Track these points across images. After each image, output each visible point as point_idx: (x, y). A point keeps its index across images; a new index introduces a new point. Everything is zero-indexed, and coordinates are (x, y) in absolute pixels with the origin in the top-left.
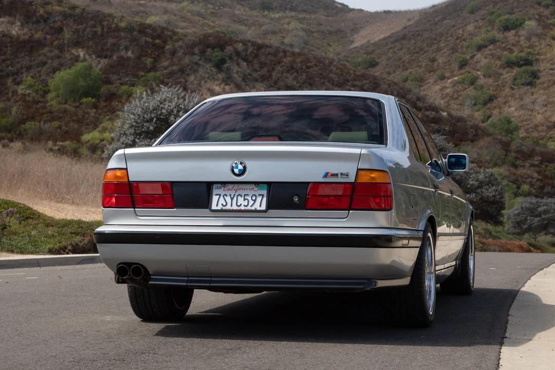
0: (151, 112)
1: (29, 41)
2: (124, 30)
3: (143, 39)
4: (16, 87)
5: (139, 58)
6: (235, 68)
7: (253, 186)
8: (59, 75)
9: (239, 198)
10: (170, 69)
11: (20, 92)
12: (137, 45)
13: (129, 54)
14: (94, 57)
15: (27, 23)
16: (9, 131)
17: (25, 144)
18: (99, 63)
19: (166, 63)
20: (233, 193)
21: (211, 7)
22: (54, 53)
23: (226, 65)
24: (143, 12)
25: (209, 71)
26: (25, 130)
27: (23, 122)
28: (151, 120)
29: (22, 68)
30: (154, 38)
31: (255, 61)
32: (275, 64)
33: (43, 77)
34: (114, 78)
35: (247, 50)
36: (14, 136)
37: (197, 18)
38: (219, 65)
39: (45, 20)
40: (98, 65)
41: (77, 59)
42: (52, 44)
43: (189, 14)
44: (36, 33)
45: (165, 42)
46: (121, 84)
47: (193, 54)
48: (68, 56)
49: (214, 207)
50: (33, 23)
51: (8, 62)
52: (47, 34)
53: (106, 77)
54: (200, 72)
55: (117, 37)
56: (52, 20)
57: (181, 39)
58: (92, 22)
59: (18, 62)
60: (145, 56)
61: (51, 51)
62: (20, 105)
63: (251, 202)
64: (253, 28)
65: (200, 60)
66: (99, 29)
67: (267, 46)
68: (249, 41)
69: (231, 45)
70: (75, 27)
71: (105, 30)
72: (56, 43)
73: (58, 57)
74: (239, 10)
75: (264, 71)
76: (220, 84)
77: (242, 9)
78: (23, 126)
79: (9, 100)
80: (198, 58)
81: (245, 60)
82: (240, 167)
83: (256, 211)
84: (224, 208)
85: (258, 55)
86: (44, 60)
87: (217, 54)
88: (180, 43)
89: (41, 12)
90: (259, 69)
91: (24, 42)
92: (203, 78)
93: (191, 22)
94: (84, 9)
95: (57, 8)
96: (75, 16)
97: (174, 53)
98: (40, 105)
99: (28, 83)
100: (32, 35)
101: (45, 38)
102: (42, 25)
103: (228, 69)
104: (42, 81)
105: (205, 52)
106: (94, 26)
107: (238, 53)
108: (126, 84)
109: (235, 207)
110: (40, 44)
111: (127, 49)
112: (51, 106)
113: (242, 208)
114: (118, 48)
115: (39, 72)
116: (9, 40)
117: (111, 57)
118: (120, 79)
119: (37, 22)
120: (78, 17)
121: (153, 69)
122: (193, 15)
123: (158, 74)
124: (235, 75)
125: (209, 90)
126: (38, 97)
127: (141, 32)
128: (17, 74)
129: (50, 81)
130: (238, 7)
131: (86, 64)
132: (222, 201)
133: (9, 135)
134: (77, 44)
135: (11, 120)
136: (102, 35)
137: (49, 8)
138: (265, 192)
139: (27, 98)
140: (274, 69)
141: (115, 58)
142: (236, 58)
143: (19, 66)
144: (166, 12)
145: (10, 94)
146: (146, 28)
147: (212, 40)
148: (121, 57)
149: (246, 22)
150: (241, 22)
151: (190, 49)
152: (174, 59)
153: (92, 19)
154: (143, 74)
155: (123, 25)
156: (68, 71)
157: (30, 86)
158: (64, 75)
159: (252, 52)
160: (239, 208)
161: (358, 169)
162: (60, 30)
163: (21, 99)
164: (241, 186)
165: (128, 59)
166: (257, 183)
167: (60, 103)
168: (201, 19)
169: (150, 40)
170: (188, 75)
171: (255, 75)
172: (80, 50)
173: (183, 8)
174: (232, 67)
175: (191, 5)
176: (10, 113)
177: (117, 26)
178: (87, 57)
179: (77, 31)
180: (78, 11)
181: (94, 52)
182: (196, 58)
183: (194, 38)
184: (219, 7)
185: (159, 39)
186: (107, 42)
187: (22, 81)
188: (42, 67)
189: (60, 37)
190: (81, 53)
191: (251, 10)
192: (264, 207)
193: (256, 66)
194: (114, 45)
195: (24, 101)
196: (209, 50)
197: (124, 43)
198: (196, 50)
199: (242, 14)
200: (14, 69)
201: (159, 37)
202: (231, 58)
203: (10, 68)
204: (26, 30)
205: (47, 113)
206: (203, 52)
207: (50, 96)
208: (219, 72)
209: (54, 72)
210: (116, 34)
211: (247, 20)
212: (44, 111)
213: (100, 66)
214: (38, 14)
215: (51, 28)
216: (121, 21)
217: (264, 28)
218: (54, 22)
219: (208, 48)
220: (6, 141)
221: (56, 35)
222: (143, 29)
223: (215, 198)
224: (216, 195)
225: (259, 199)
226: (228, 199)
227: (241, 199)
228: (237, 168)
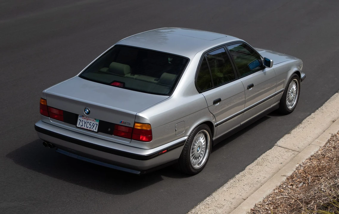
7: (94, 119)
20: (85, 120)
49: (78, 126)
63: (92, 127)
82: (88, 111)
83: (94, 131)
84: (81, 127)
109: (85, 127)
113: (89, 129)
132: (81, 123)
138: (98, 123)
160: (87, 128)
161: (135, 122)
164: (89, 118)
192: (96, 131)
223: (79, 121)
224: (79, 120)
225: (95, 125)
226: (83, 123)
227: (88, 124)
228: (86, 111)
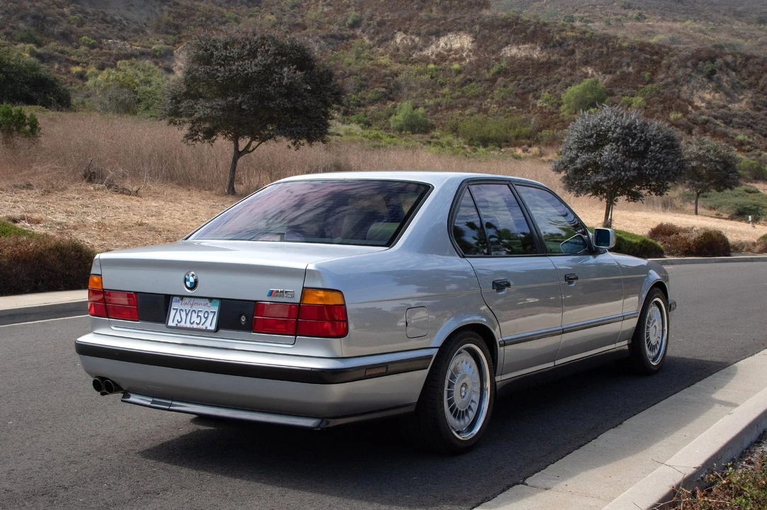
0: (591, 130)
1: (547, 63)
2: (626, 49)
3: (643, 56)
4: (535, 101)
5: (639, 72)
6: (725, 78)
7: (207, 301)
8: (570, 90)
9: (193, 313)
10: (666, 80)
11: (538, 105)
12: (637, 61)
13: (630, 69)
14: (600, 73)
15: (546, 47)
16: (529, 138)
17: (540, 148)
18: (605, 78)
19: (662, 76)
20: (188, 307)
21: (712, 23)
22: (567, 72)
23: (716, 76)
24: (651, 32)
25: (700, 81)
26: (541, 137)
27: (540, 130)
28: (591, 136)
29: (540, 85)
30: (652, 54)
31: (744, 71)
32: (762, 73)
33: (558, 92)
34: (616, 90)
35: (736, 61)
36: (533, 142)
37: (698, 34)
38: (710, 75)
39: (561, 45)
40: (603, 80)
41: (586, 76)
42: (566, 64)
43: (691, 31)
44: (553, 56)
45: (662, 58)
46: (623, 95)
47: (686, 67)
48: (578, 73)
49: (170, 323)
50: (550, 47)
51: (530, 81)
52: (561, 55)
53: (610, 90)
54: (692, 83)
55: (620, 55)
56: (566, 44)
57: (676, 54)
58: (599, 44)
59: (538, 80)
60: (643, 70)
61: (565, 70)
62: (538, 116)
63: (203, 320)
64: (750, 40)
65: (693, 72)
66: (605, 50)
67: (755, 57)
68: (738, 53)
69: (721, 57)
70: (585, 49)
71: (610, 50)
72: (568, 63)
73: (571, 75)
74: (737, 25)
75: (752, 79)
76: (710, 93)
77: (740, 24)
78: (540, 133)
79: (529, 112)
80: (691, 70)
81: (734, 70)
82: (192, 280)
83: (206, 331)
84: (179, 325)
85: (746, 65)
86: (559, 78)
87: (707, 66)
88: (675, 58)
89: (557, 38)
90: (746, 77)
91: (542, 63)
92: (694, 88)
93: (693, 38)
94: (593, 33)
95: (570, 34)
96: (585, 40)
97: (669, 67)
98: (555, 115)
99: (545, 98)
100: (550, 57)
101: (560, 60)
102: (558, 49)
103: (718, 79)
104: (556, 96)
105: (697, 64)
106: (601, 47)
107: (727, 64)
108: (627, 95)
109: (188, 325)
110: (556, 64)
111: (628, 65)
112: (563, 116)
113: (195, 326)
114: (621, 65)
115: (555, 88)
116: (530, 62)
117: (615, 72)
118: (621, 91)
119: (554, 46)
120: (587, 39)
121: (651, 81)
122: (695, 32)
123: (654, 86)
124: (724, 84)
125: (700, 97)
126: (553, 109)
127: (641, 50)
128: (536, 90)
129: (563, 95)
130: (736, 22)
131: (592, 79)
132: (178, 317)
133: (528, 142)
134: (586, 63)
135: (530, 129)
136: (607, 54)
137: (563, 34)
138: (216, 309)
139: (544, 110)
140: (761, 77)
141: (618, 73)
142: (725, 69)
143: (538, 83)
144: (671, 30)
145: (531, 107)
146: (646, 46)
147: (703, 54)
148: (624, 72)
149: (743, 35)
150: (739, 35)
151: (683, 63)
152: (669, 72)
153: (599, 41)
154: (642, 86)
155: (625, 44)
156: (577, 86)
157: (547, 100)
158: (575, 89)
159: (740, 63)
160: (192, 326)
161: (303, 287)
162: (573, 52)
163: (539, 111)
164: (197, 301)
165: (629, 74)
166: (211, 299)
167: (571, 113)
168: (702, 35)
169: (649, 56)
170: (682, 85)
171: (743, 83)
172: (589, 68)
173: (687, 27)
174: (722, 77)
175: (694, 23)
176: (530, 123)
177: (620, 46)
178: (595, 73)
179: (587, 52)
180: (587, 35)
181: (601, 69)
182: (689, 70)
183: (687, 53)
184: (719, 23)
185: (657, 55)
186: (611, 61)
187: (540, 96)
188: (557, 83)
189: (572, 58)
190: (590, 71)
191: (748, 24)
192: (213, 328)
193: (744, 74)
194: (618, 62)
195: (541, 113)
196: (701, 62)
197: (626, 60)
198: (689, 64)
199: (740, 29)
200: (535, 87)
201: (657, 53)
202: (721, 69)
203: (531, 86)
204: (544, 53)
205: (559, 122)
206: (695, 65)
207: (562, 108)
208: (710, 82)
209: (567, 87)
210: (619, 53)
211: (744, 33)
212: (557, 120)
213: (605, 81)
214: (555, 40)
215: (565, 50)
216: (624, 41)
217: (759, 40)
218: (568, 45)
219: (700, 60)
220: (526, 146)
221: (569, 56)
222: (643, 47)
223: (173, 312)
224: (174, 309)
225: (211, 316)
226: (183, 314)
227: (194, 315)
228: (189, 281)
